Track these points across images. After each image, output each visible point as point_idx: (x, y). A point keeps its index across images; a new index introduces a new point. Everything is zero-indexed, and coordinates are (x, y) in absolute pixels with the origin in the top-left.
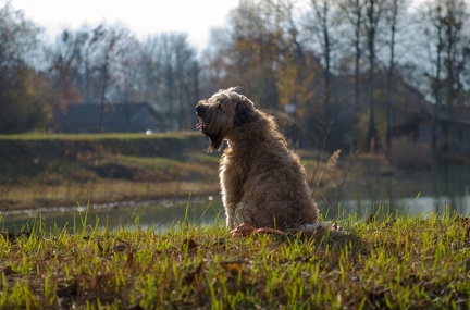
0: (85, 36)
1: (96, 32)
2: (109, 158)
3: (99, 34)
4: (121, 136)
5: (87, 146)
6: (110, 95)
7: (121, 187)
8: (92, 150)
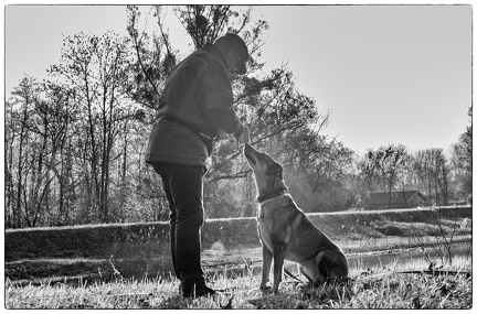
0: (381, 154)
1: (387, 151)
2: (389, 223)
3: (389, 152)
4: (396, 211)
5: (376, 217)
6: (397, 187)
7: (396, 240)
8: (379, 219)
